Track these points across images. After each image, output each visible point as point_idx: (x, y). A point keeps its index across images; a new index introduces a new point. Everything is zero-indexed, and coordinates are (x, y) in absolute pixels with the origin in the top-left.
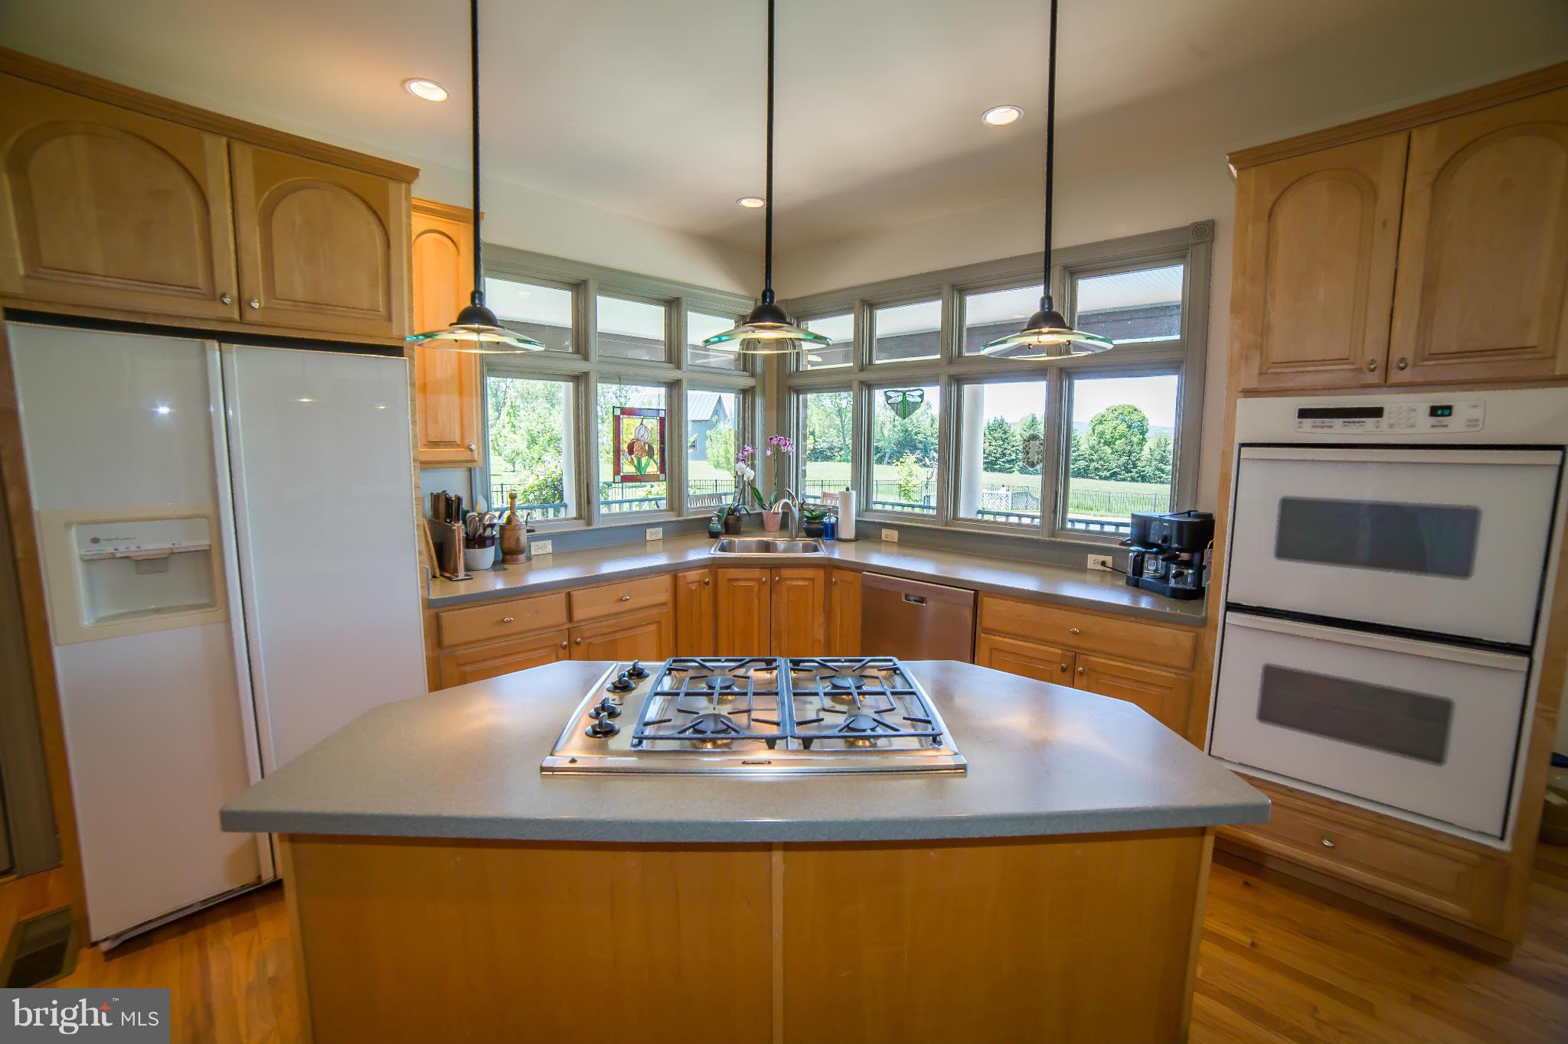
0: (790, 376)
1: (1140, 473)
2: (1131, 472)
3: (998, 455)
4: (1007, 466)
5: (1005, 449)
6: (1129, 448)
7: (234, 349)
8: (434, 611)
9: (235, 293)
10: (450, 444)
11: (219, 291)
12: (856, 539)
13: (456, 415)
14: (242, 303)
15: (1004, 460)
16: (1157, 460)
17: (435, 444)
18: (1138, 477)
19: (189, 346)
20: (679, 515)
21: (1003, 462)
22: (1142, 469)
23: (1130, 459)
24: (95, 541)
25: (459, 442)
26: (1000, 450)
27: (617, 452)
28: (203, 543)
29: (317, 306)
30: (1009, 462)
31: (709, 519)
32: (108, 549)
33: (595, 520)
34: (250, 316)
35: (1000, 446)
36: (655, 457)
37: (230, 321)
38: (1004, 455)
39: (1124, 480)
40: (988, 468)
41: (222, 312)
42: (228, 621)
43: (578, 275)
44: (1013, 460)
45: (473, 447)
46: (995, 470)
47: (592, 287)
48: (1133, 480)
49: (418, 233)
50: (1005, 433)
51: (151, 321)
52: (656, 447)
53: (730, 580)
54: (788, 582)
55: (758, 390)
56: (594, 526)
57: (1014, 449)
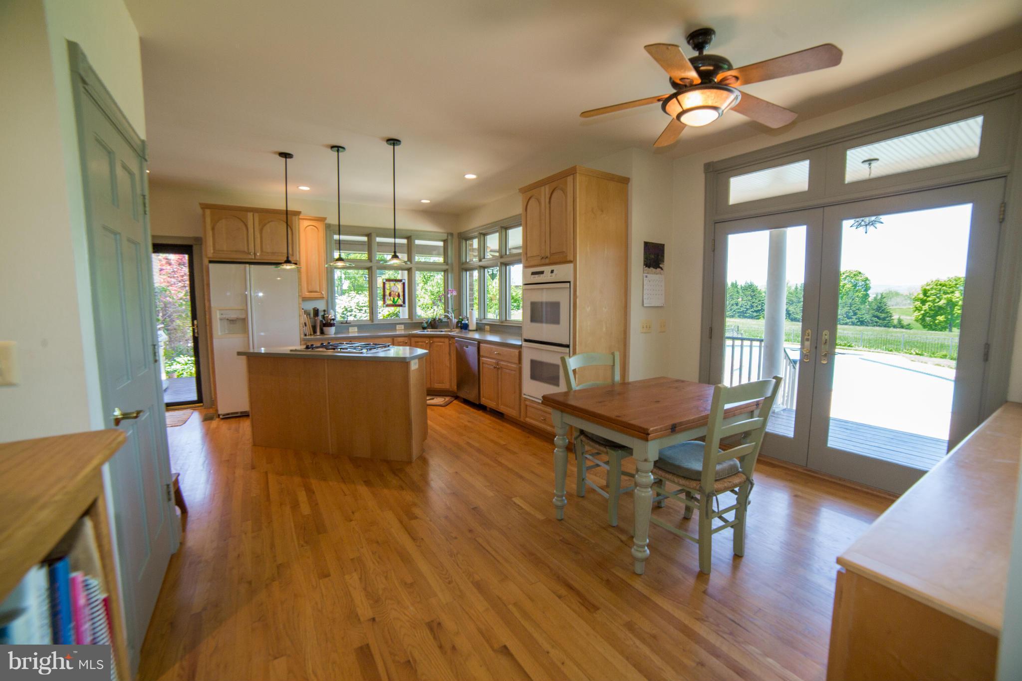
0: (463, 264)
1: (859, 319)
2: (851, 318)
3: (748, 307)
4: (755, 314)
5: (753, 303)
6: (850, 301)
7: (252, 266)
8: (305, 342)
9: (253, 252)
10: (316, 292)
11: (250, 252)
12: (476, 330)
13: (318, 283)
14: (255, 254)
15: (751, 310)
16: (874, 310)
17: (311, 292)
18: (857, 322)
19: (242, 266)
20: (412, 321)
21: (752, 312)
22: (861, 316)
23: (850, 309)
24: (222, 314)
25: (318, 290)
26: (749, 303)
27: (384, 295)
28: (243, 316)
29: (273, 253)
30: (756, 311)
31: (422, 323)
32: (224, 316)
33: (374, 321)
34: (257, 258)
35: (749, 300)
36: (401, 297)
37: (252, 259)
38: (752, 307)
39: (846, 324)
40: (741, 315)
41: (250, 257)
42: (248, 337)
43: (368, 232)
44: (759, 310)
45: (323, 293)
46: (746, 317)
47: (373, 235)
48: (853, 324)
49: (306, 226)
50: (753, 291)
51: (235, 260)
52: (401, 294)
53: (416, 342)
54: (436, 343)
55: (449, 270)
56: (374, 323)
57: (760, 303)
